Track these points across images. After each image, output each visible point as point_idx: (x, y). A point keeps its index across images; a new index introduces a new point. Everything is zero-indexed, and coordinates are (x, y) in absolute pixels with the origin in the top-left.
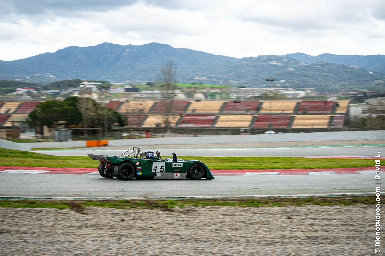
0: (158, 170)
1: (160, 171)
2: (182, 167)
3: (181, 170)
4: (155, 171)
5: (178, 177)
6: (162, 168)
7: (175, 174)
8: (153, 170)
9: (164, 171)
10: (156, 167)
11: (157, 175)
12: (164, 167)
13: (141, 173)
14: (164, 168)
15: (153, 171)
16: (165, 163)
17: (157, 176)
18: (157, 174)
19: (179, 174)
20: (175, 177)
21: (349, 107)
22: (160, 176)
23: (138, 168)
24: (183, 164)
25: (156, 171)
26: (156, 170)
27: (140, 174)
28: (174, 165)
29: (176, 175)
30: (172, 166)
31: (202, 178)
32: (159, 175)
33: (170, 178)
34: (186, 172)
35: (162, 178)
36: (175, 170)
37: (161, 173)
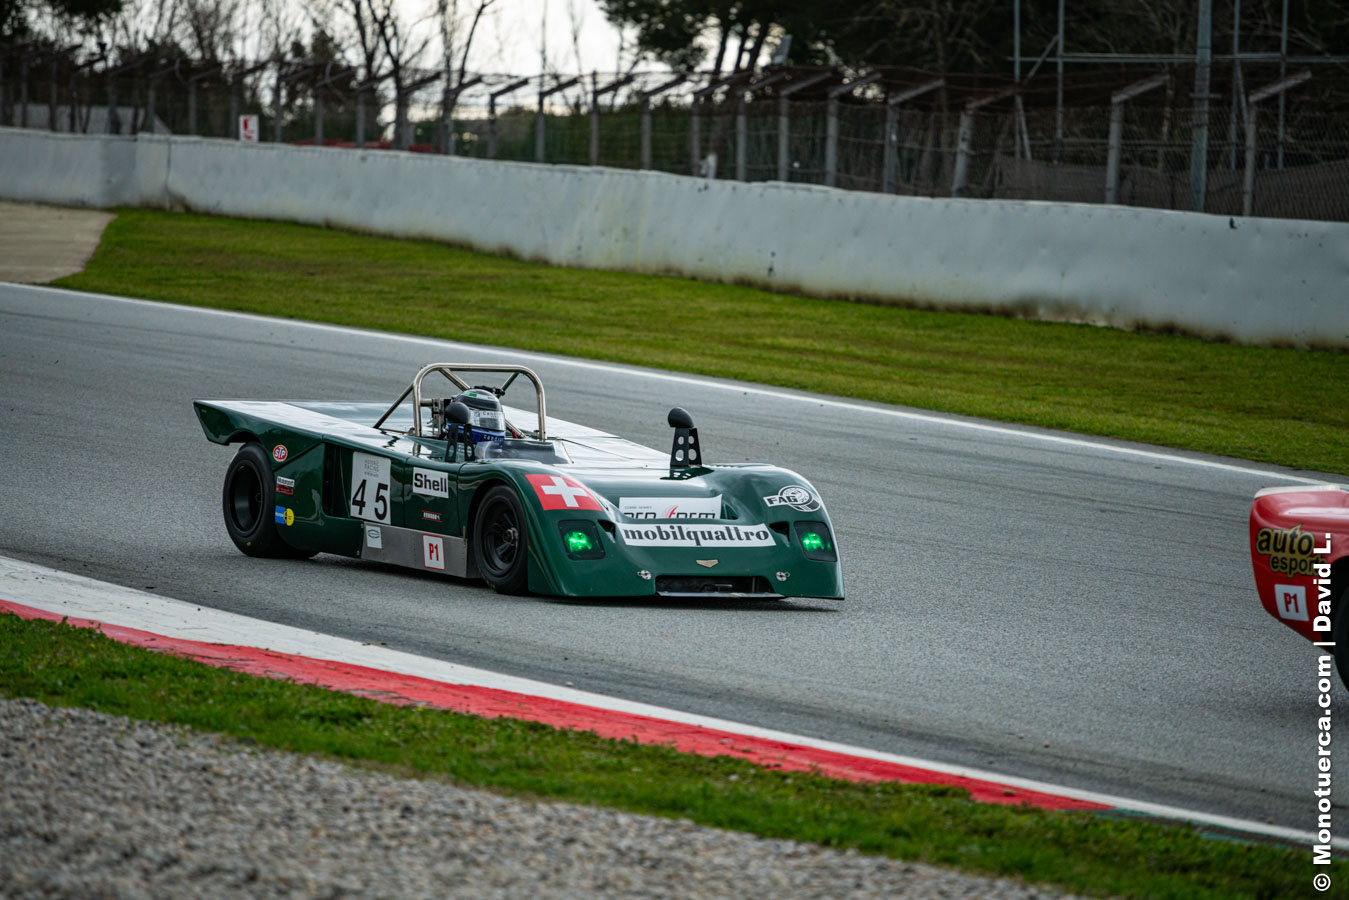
0: (368, 513)
1: (376, 512)
2: (445, 495)
3: (444, 518)
4: (360, 513)
5: (441, 564)
6: (383, 493)
7: (429, 540)
8: (356, 503)
9: (387, 520)
10: (365, 484)
11: (369, 538)
12: (386, 488)
13: (290, 517)
14: (386, 494)
15: (354, 511)
16: (389, 461)
17: (369, 545)
18: (368, 528)
19: (438, 541)
20: (427, 562)
22: (378, 544)
23: (280, 480)
24: (450, 478)
25: (365, 513)
26: (361, 504)
27: (290, 523)
28: (420, 486)
29: (435, 550)
30: (416, 490)
32: (373, 541)
33: (413, 565)
34: (460, 535)
35: (388, 561)
36: (428, 515)
37: (378, 529)
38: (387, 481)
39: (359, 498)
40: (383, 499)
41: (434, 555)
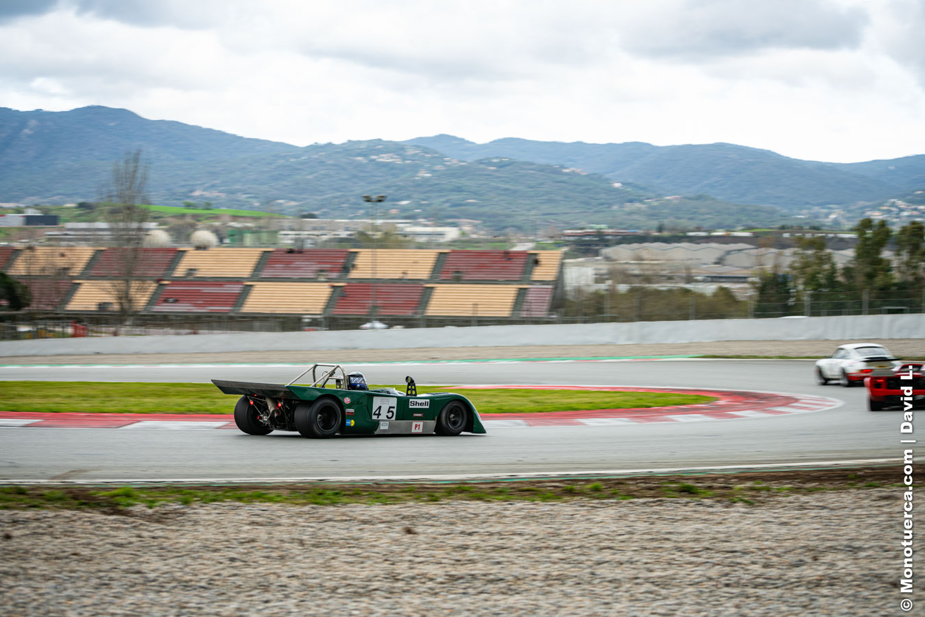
0: (383, 417)
1: (387, 416)
2: (428, 407)
3: (426, 415)
4: (378, 417)
5: (420, 431)
6: (391, 409)
7: (414, 423)
8: (375, 414)
9: (394, 418)
10: (380, 408)
11: (381, 426)
12: (394, 407)
13: (352, 423)
14: (394, 410)
15: (374, 417)
16: (396, 399)
17: (381, 428)
18: (382, 423)
19: (421, 423)
20: (413, 431)
21: (562, 265)
22: (386, 428)
23: (348, 410)
24: (430, 401)
25: (380, 418)
26: (379, 415)
27: (352, 425)
28: (413, 405)
29: (417, 426)
30: (410, 407)
31: (463, 433)
32: (384, 427)
33: (404, 433)
34: (434, 420)
35: (390, 433)
36: (415, 415)
37: (388, 423)
38: (395, 405)
39: (377, 412)
40: (392, 412)
41: (417, 428)
